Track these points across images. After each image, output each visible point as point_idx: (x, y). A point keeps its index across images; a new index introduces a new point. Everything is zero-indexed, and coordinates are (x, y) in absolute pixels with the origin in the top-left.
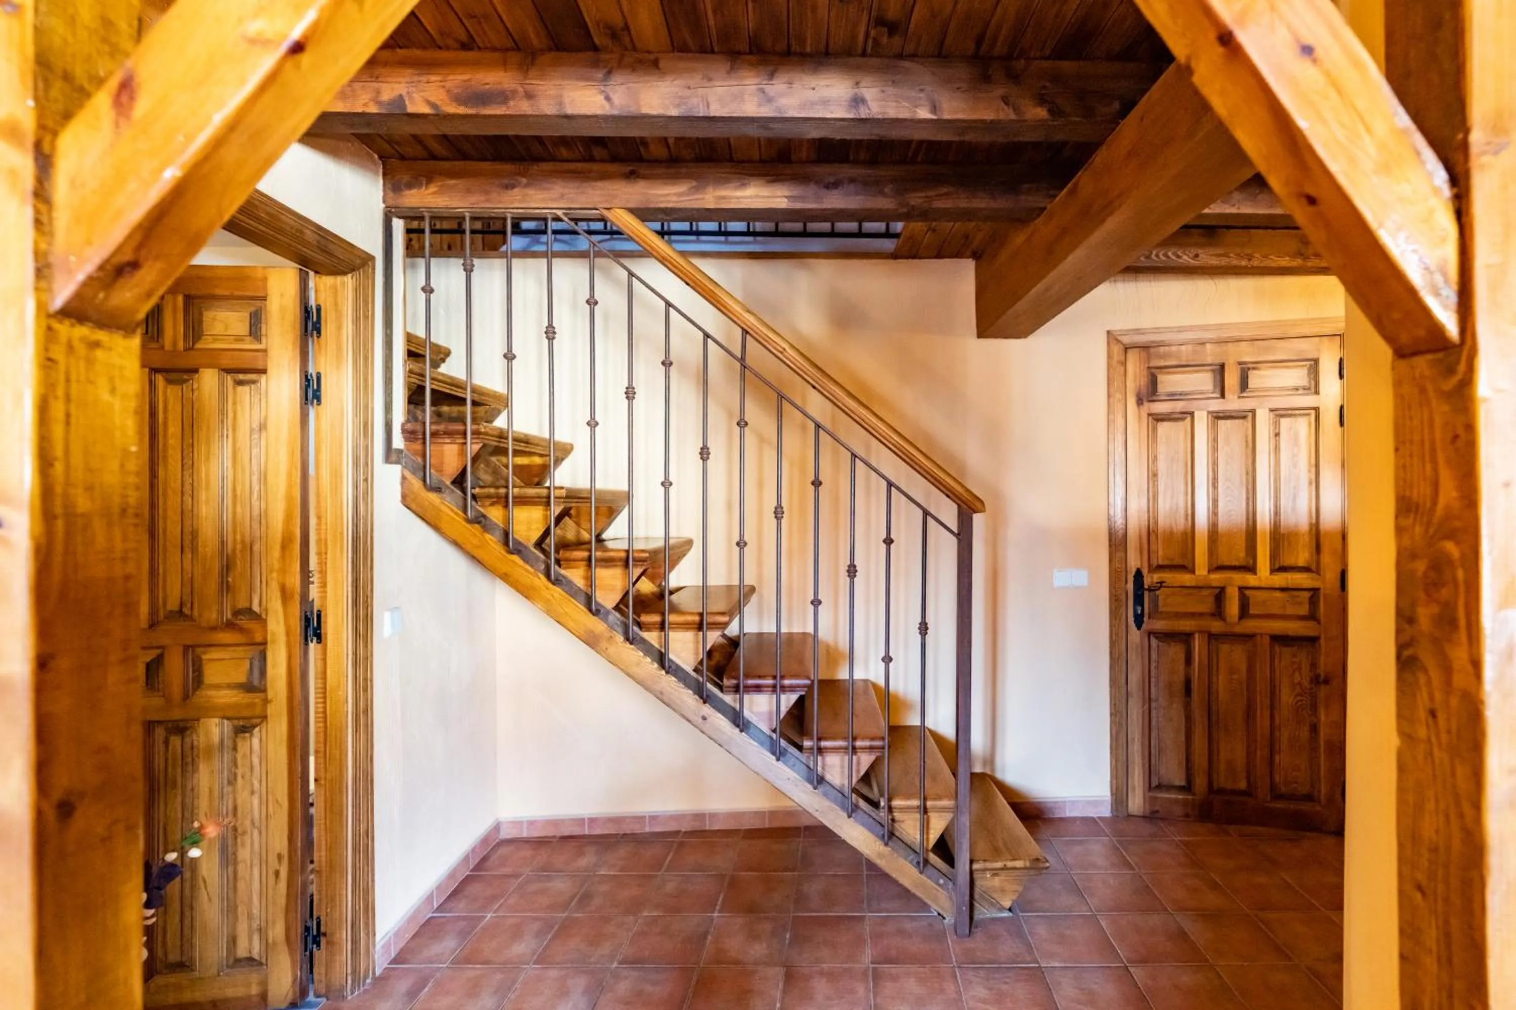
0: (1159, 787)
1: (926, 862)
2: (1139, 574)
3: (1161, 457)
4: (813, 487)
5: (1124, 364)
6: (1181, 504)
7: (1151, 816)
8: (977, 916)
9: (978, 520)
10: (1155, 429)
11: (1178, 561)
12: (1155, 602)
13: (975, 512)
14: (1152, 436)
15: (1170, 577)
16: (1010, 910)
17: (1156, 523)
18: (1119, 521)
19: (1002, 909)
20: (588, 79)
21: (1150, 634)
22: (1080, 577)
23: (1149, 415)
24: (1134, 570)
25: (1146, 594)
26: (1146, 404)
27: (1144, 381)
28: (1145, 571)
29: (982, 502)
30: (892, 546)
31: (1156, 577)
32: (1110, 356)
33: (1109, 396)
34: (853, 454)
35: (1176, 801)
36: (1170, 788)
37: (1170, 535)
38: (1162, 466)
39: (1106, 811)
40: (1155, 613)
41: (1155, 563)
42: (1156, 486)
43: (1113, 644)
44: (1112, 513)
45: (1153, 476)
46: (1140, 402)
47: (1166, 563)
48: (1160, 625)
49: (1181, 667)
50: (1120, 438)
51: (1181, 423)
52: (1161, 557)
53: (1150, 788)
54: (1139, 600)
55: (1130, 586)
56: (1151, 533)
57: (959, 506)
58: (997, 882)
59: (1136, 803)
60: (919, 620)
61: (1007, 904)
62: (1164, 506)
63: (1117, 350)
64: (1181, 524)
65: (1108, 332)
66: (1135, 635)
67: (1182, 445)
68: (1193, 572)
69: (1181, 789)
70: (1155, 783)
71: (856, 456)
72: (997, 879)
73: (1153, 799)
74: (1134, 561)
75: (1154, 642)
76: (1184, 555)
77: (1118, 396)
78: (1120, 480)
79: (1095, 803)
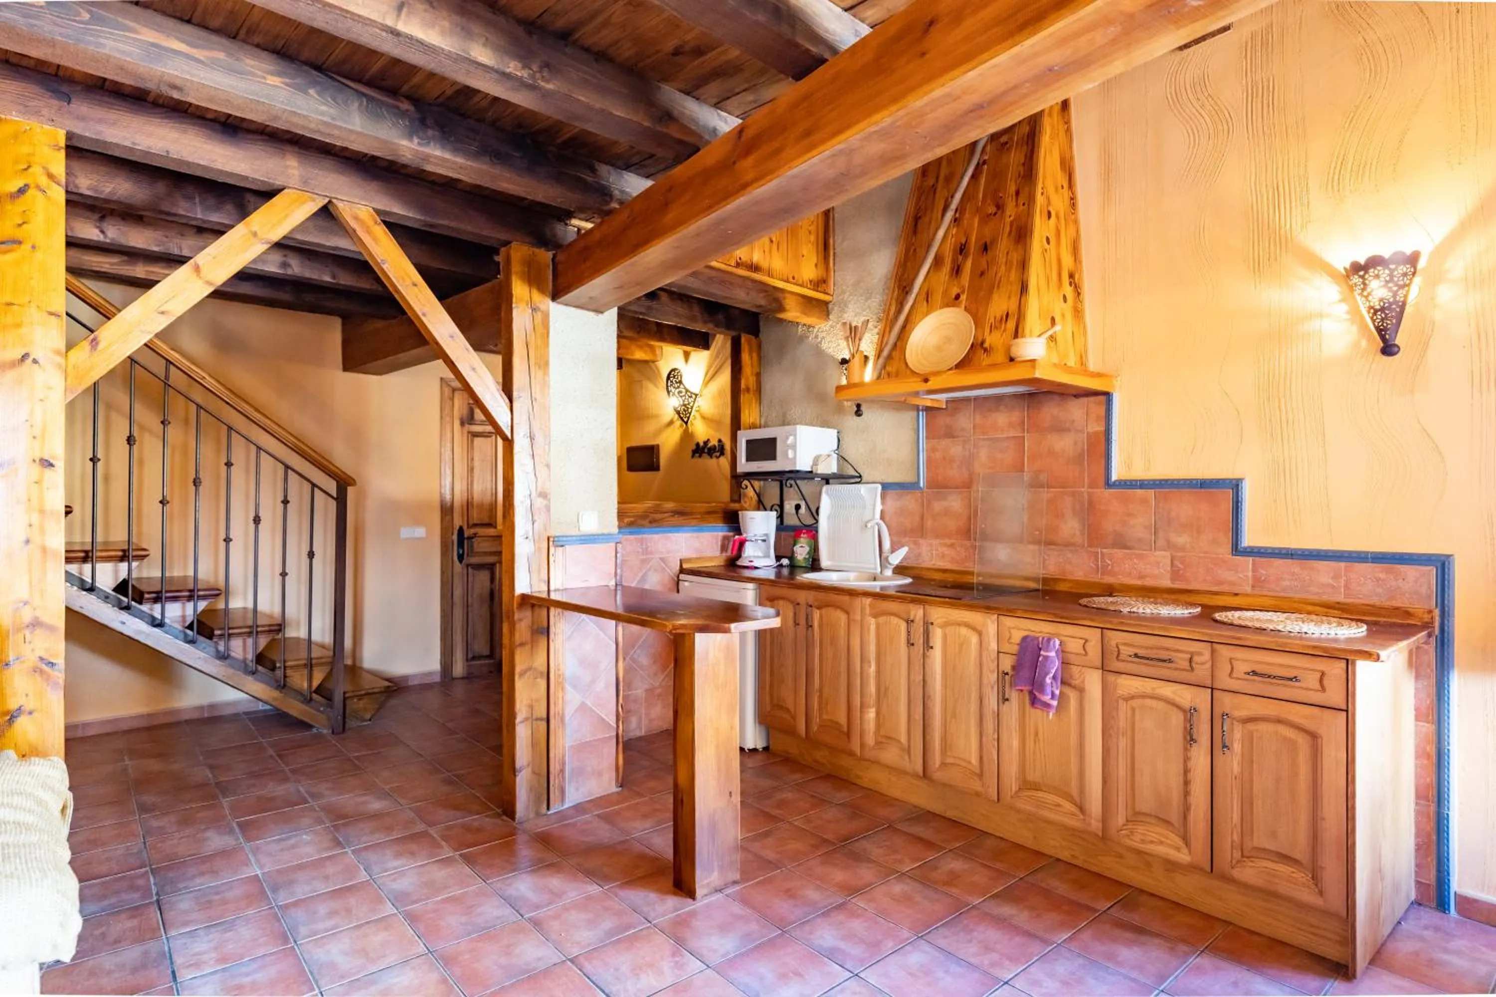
0: (474, 658)
1: (311, 699)
2: (461, 530)
3: (476, 458)
4: (226, 467)
5: (452, 399)
6: (489, 487)
7: (469, 677)
8: (347, 726)
9: (350, 490)
10: (472, 441)
11: (486, 521)
12: (471, 547)
13: (350, 485)
14: (470, 447)
15: (481, 531)
16: (370, 720)
17: (473, 498)
18: (448, 497)
19: (366, 720)
20: (88, 218)
21: (468, 566)
22: (420, 532)
23: (469, 432)
24: (458, 528)
25: (466, 541)
26: (467, 426)
27: (465, 411)
28: (465, 527)
29: (354, 480)
30: (288, 505)
31: (472, 531)
32: (442, 393)
33: (442, 418)
34: (258, 447)
35: (484, 665)
36: (480, 657)
37: (481, 506)
38: (476, 464)
39: (437, 679)
40: (472, 552)
41: (471, 523)
42: (472, 477)
43: (443, 573)
44: (443, 491)
45: (471, 470)
46: (462, 424)
47: (479, 522)
48: (474, 560)
49: (488, 583)
50: (449, 445)
51: (489, 439)
52: (475, 517)
53: (467, 660)
54: (461, 544)
55: (455, 537)
56: (469, 505)
57: (337, 482)
58: (362, 704)
59: (459, 669)
60: (308, 549)
61: (368, 716)
62: (477, 488)
63: (447, 391)
64: (488, 499)
65: (442, 379)
66: (458, 566)
67: (490, 451)
68: (495, 527)
69: (487, 657)
70: (470, 656)
71: (260, 449)
72: (361, 702)
73: (469, 666)
74: (458, 522)
75: (470, 570)
76: (490, 517)
77: (448, 419)
78: (449, 472)
79: (430, 674)
